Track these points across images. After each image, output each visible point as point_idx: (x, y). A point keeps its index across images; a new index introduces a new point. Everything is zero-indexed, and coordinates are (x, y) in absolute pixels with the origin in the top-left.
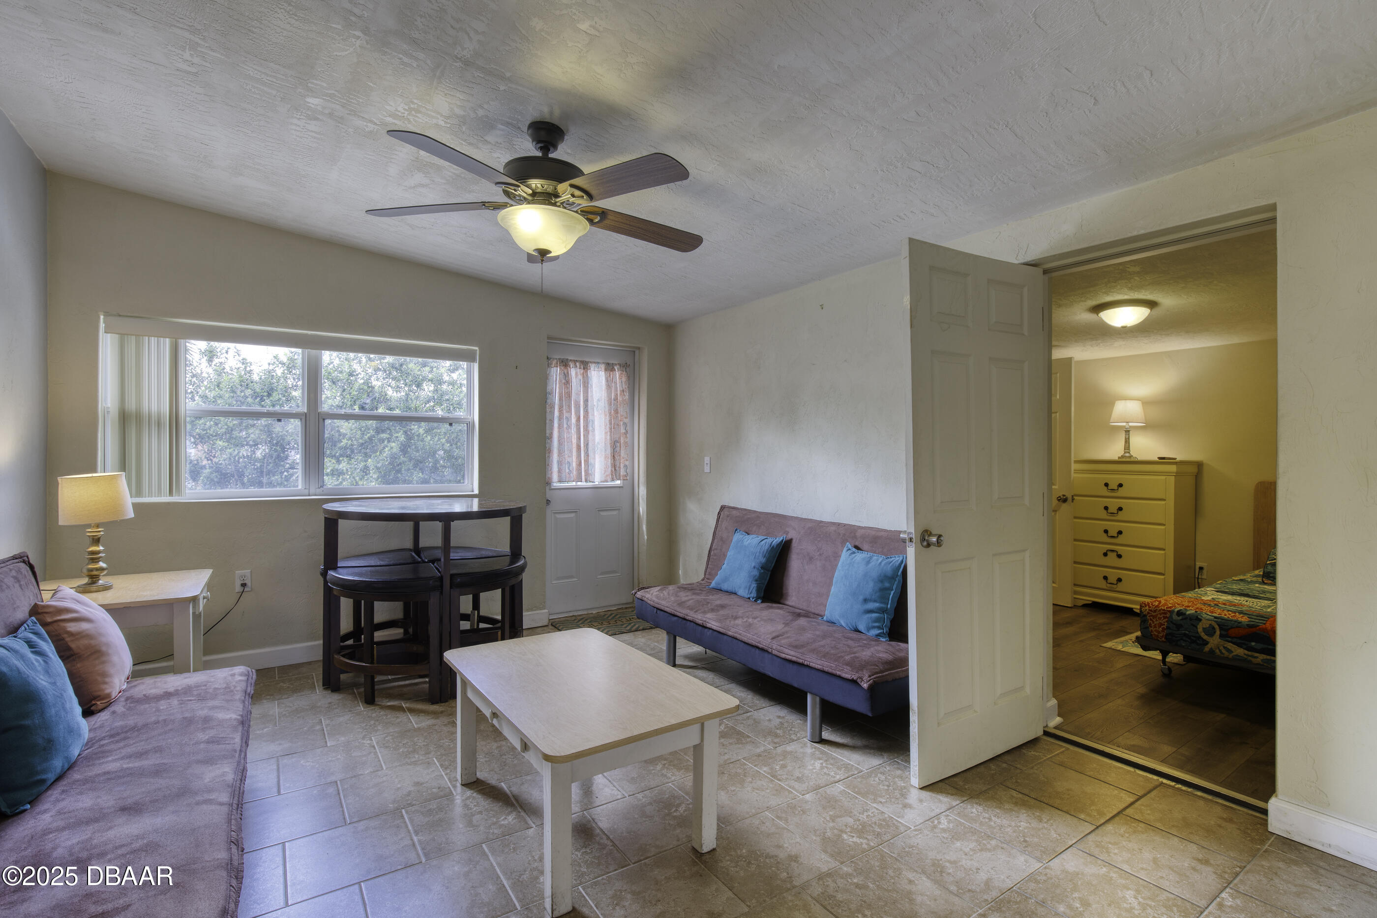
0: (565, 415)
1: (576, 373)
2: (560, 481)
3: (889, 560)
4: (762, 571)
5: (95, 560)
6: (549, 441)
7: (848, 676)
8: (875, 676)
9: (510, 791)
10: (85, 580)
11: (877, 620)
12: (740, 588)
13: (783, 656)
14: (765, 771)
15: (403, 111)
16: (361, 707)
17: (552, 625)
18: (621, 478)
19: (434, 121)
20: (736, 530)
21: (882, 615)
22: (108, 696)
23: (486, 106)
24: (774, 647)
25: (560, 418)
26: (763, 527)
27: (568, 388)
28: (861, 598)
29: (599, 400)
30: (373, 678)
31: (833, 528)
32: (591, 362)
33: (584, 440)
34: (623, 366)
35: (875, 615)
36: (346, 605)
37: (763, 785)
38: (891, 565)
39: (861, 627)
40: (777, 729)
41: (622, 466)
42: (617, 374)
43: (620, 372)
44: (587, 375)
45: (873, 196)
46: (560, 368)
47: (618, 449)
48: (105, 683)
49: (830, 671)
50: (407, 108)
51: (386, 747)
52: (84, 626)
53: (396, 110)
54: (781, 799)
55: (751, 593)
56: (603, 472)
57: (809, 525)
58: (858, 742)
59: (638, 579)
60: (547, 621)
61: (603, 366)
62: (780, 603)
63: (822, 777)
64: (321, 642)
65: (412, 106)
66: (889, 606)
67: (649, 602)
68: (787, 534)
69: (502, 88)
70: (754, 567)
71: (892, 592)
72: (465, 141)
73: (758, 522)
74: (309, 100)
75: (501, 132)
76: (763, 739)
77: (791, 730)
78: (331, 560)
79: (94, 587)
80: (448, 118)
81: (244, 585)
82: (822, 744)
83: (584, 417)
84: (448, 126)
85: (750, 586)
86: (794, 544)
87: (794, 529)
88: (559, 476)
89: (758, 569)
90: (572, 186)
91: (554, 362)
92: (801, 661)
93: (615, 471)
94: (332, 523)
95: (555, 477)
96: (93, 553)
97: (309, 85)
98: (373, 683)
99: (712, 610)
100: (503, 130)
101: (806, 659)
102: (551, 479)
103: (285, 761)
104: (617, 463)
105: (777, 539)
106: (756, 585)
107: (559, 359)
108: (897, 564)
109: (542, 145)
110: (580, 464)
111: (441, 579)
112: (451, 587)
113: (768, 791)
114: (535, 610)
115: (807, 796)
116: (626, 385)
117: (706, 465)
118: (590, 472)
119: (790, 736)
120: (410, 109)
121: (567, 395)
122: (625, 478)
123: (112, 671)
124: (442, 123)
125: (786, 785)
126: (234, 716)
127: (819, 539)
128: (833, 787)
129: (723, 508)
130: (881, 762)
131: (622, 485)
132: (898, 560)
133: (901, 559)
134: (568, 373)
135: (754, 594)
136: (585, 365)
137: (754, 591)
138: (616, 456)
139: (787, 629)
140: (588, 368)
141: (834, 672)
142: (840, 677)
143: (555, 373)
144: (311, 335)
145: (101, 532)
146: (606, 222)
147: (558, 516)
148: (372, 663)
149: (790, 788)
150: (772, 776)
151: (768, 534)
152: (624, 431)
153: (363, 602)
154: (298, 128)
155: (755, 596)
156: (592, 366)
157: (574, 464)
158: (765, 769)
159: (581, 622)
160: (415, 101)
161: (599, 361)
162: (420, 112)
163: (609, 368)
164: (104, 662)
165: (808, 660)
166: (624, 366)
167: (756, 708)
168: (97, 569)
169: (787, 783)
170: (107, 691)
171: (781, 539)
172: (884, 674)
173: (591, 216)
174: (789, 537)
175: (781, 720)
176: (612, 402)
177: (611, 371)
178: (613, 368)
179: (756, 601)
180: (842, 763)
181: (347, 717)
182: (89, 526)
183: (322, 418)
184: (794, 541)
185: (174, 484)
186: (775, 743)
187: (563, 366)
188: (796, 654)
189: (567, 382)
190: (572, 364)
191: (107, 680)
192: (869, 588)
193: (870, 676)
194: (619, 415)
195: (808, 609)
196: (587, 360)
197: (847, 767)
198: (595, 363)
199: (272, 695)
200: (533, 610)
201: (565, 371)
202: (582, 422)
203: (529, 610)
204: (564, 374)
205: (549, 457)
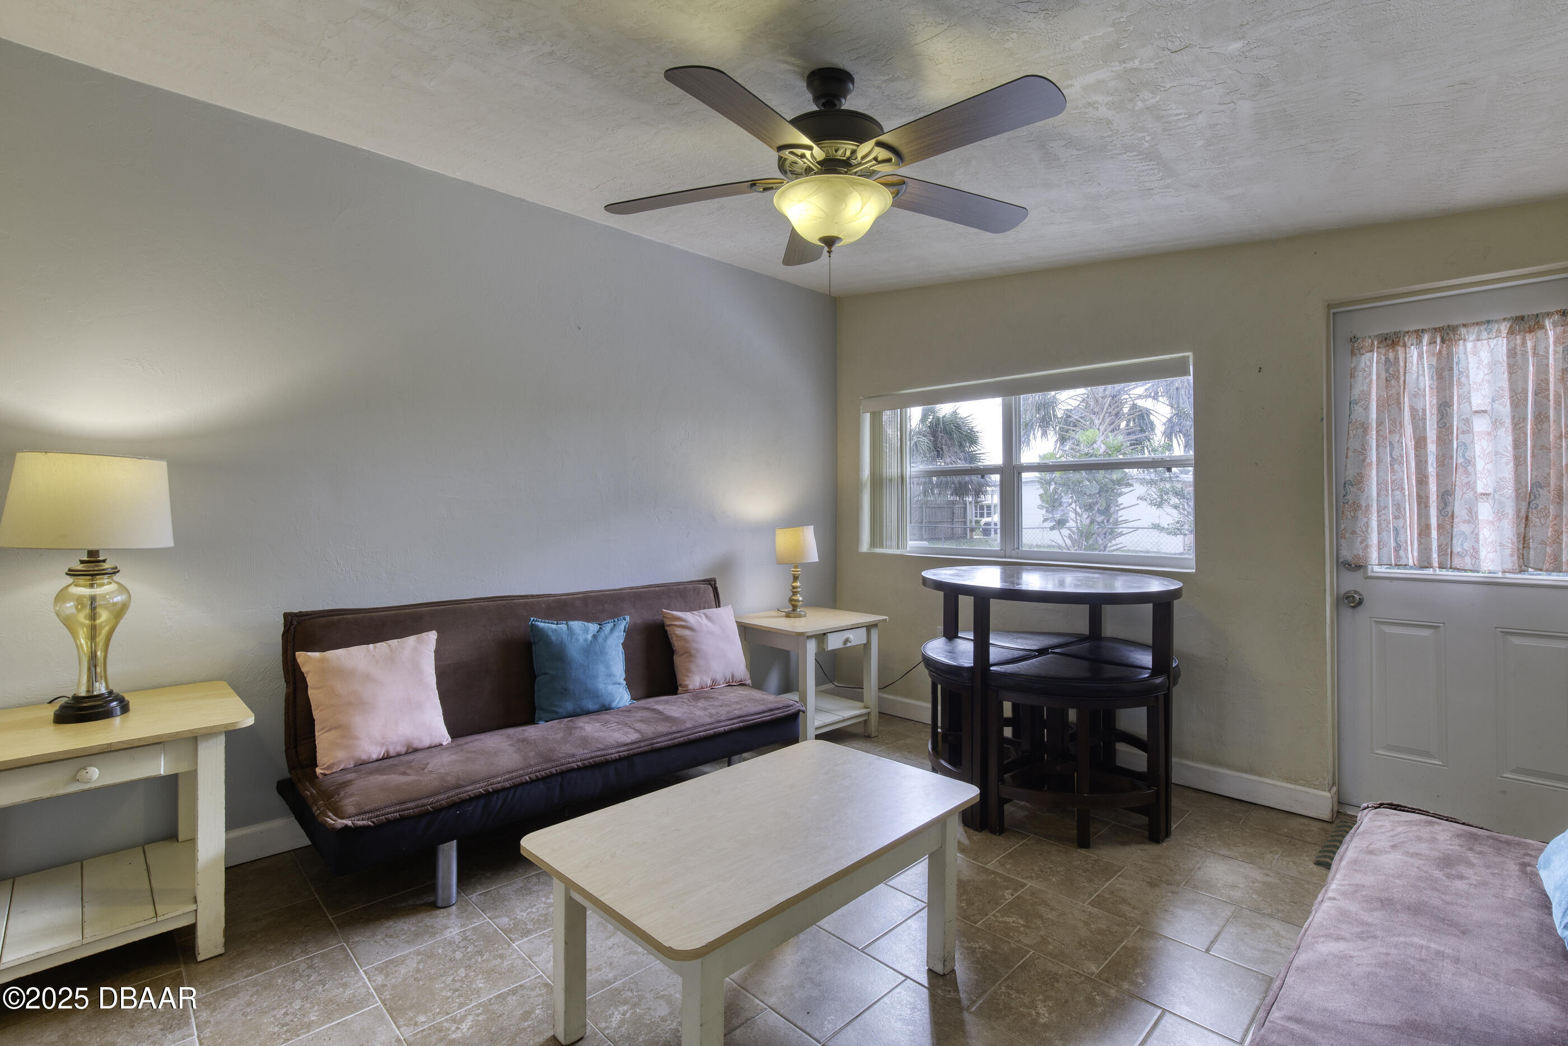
1: (1420, 357)
2: (1384, 565)
5: (795, 594)
22: (687, 686)
27: (1396, 387)
29: (1494, 399)
33: (1438, 485)
42: (1551, 335)
43: (1558, 330)
44: (1450, 356)
46: (1379, 353)
47: (1541, 502)
48: (688, 677)
60: (1330, 813)
61: (1501, 327)
88: (1383, 555)
91: (1363, 345)
102: (1364, 559)
107: (1377, 336)
118: (1457, 550)
121: (1394, 402)
123: (693, 667)
134: (1397, 359)
136: (1447, 335)
140: (1457, 338)
143: (1368, 362)
147: (1387, 630)
156: (1470, 334)
161: (1492, 318)
163: (1525, 325)
164: (690, 662)
170: (687, 683)
176: (1528, 400)
177: (1530, 331)
178: (1537, 323)
187: (1389, 346)
189: (1393, 374)
190: (1410, 340)
191: (689, 674)
196: (1454, 323)
198: (1478, 324)
200: (1295, 782)
201: (1391, 355)
202: (1432, 448)
203: (1287, 780)
204: (1387, 360)
205: (1355, 518)
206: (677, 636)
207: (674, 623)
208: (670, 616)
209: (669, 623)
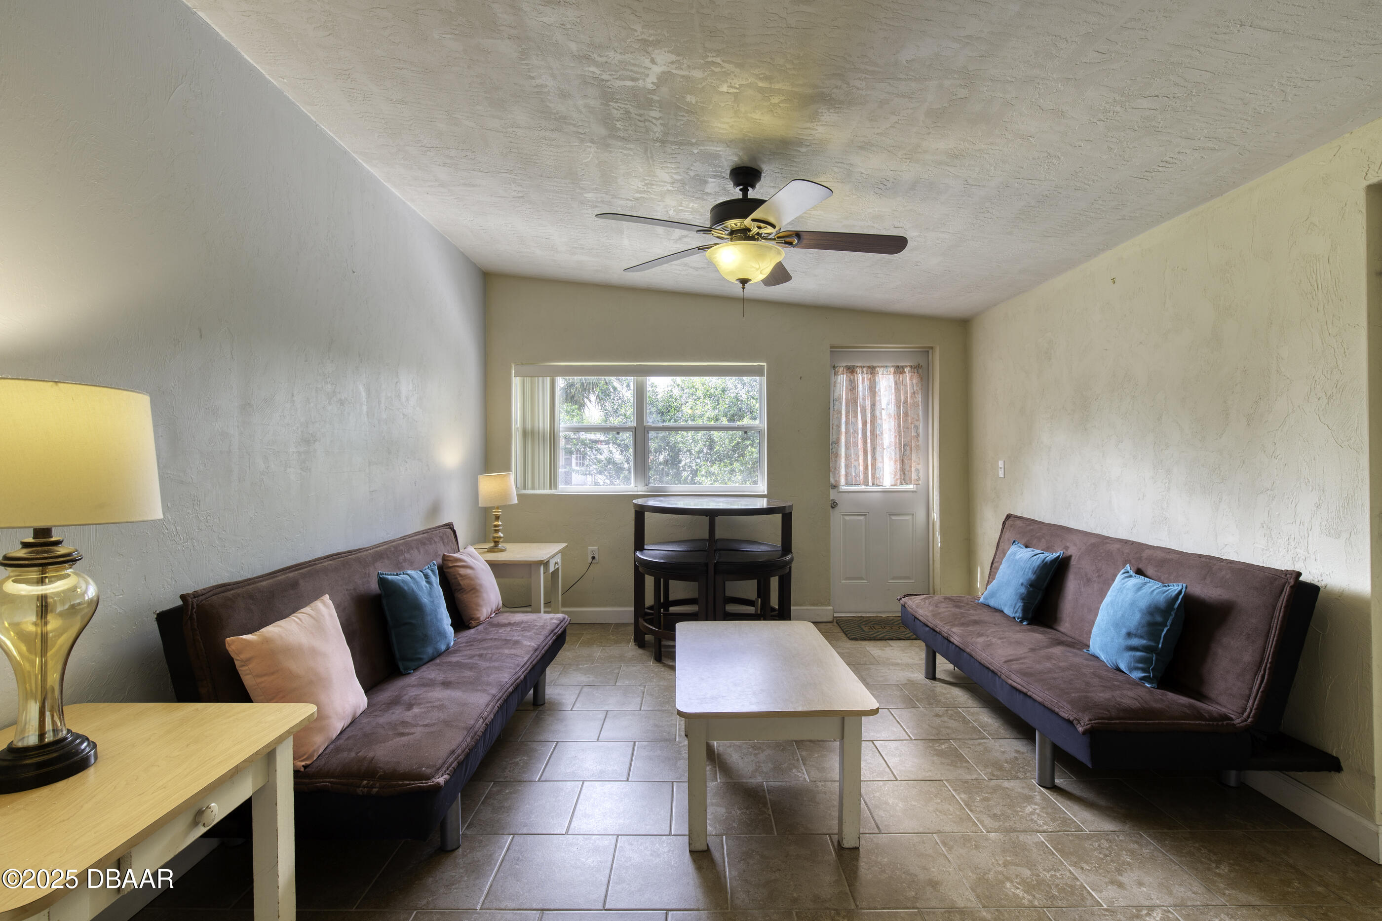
0: (852, 419)
1: (863, 379)
2: (847, 484)
3: (1165, 588)
4: (1031, 589)
5: (497, 531)
6: (836, 446)
7: (1065, 716)
8: (1096, 721)
9: (718, 749)
10: (492, 544)
11: (1140, 660)
12: (1005, 605)
13: (1010, 682)
14: (961, 798)
15: (642, 187)
16: (651, 663)
17: (837, 623)
18: (913, 482)
19: (665, 188)
20: (1014, 542)
21: (1148, 655)
22: (478, 619)
23: (692, 168)
24: (1004, 670)
25: (847, 423)
26: (1043, 540)
27: (854, 394)
28: (1124, 631)
29: (888, 404)
30: (660, 641)
31: (1117, 546)
32: (879, 367)
33: (871, 444)
34: (914, 368)
35: (1139, 654)
36: (649, 581)
37: (949, 810)
38: (1165, 594)
39: (1123, 667)
40: (1007, 763)
41: (913, 469)
42: (908, 376)
43: (910, 374)
44: (874, 380)
45: (1110, 149)
46: (846, 375)
47: (908, 453)
48: (478, 610)
49: (1049, 706)
50: (643, 184)
51: (652, 695)
52: (469, 571)
53: (638, 187)
54: (959, 828)
55: (1016, 613)
56: (893, 476)
57: (1093, 541)
58: (1103, 803)
59: (933, 588)
60: (832, 617)
61: (892, 370)
62: (1052, 628)
63: (1025, 821)
64: (632, 609)
65: (646, 182)
66: (1160, 646)
67: (909, 609)
68: (1067, 550)
69: (696, 152)
70: (1022, 584)
71: (1165, 630)
72: (693, 197)
73: (1039, 534)
74: (586, 195)
75: (714, 184)
76: (983, 768)
77: (1022, 767)
78: (639, 545)
79: (496, 549)
80: (673, 183)
81: (593, 558)
82: (1052, 791)
83: (871, 421)
84: (676, 189)
85: (1016, 604)
86: (1073, 562)
87: (1075, 545)
88: (846, 480)
89: (1026, 587)
90: (753, 220)
91: (841, 369)
92: (1025, 690)
93: (904, 475)
94: (640, 513)
95: (843, 481)
96: (496, 526)
97: (581, 186)
98: (660, 646)
99: (962, 624)
100: (714, 182)
101: (1030, 689)
102: (838, 482)
103: (586, 689)
104: (907, 468)
105: (1054, 554)
106: (1022, 604)
107: (846, 366)
108: (1174, 594)
109: (741, 187)
110: (866, 468)
111: (707, 565)
112: (715, 573)
113: (951, 817)
114: (820, 606)
115: (992, 835)
116: (917, 386)
117: (1000, 469)
118: (878, 476)
119: (1017, 773)
120: (646, 184)
121: (853, 401)
122: (917, 483)
123: (480, 601)
124: (671, 188)
125: (976, 817)
126: (533, 644)
127: (1099, 558)
128: (1030, 835)
129: (1009, 517)
130: (1117, 829)
131: (915, 490)
132: (1175, 590)
133: (1180, 588)
134: (854, 379)
135: (1019, 614)
136: (872, 370)
137: (1020, 611)
138: (906, 461)
139: (1030, 654)
140: (876, 372)
141: (1053, 708)
142: (1057, 714)
143: (842, 380)
144: (637, 366)
145: (500, 512)
146: (805, 242)
147: (847, 518)
148: (659, 628)
149: (978, 821)
150: (966, 805)
151: (1048, 549)
152: (915, 434)
153: (662, 580)
154: (589, 215)
155: (1021, 616)
156: (880, 371)
157: (861, 468)
158: (963, 796)
159: (864, 623)
160: (646, 178)
161: (888, 365)
162: (653, 185)
163: (899, 370)
164: (477, 596)
165: (1032, 690)
166: (916, 368)
167: (996, 737)
168: (498, 537)
169: (977, 816)
170: (478, 616)
171: (1058, 554)
172: (1113, 721)
173: (788, 240)
174: (1069, 553)
175: (1016, 755)
176: (902, 406)
177: (901, 373)
178: (903, 370)
179: (1021, 622)
180: (1062, 816)
181: (638, 668)
182: (493, 508)
183: (646, 430)
184: (1073, 558)
185: (553, 483)
186: (994, 775)
187: (850, 372)
188: (1022, 683)
189: (853, 387)
190: (859, 370)
191: (478, 608)
192: (1135, 619)
193: (1090, 720)
194: (909, 418)
195: (1080, 638)
196: (874, 365)
197: (1065, 821)
198: (883, 367)
199: (601, 642)
200: (817, 605)
201: (852, 377)
202: (868, 426)
203: (813, 605)
204: (851, 380)
205: (836, 461)
206: (461, 576)
207: (456, 564)
208: (452, 559)
209: (451, 565)
